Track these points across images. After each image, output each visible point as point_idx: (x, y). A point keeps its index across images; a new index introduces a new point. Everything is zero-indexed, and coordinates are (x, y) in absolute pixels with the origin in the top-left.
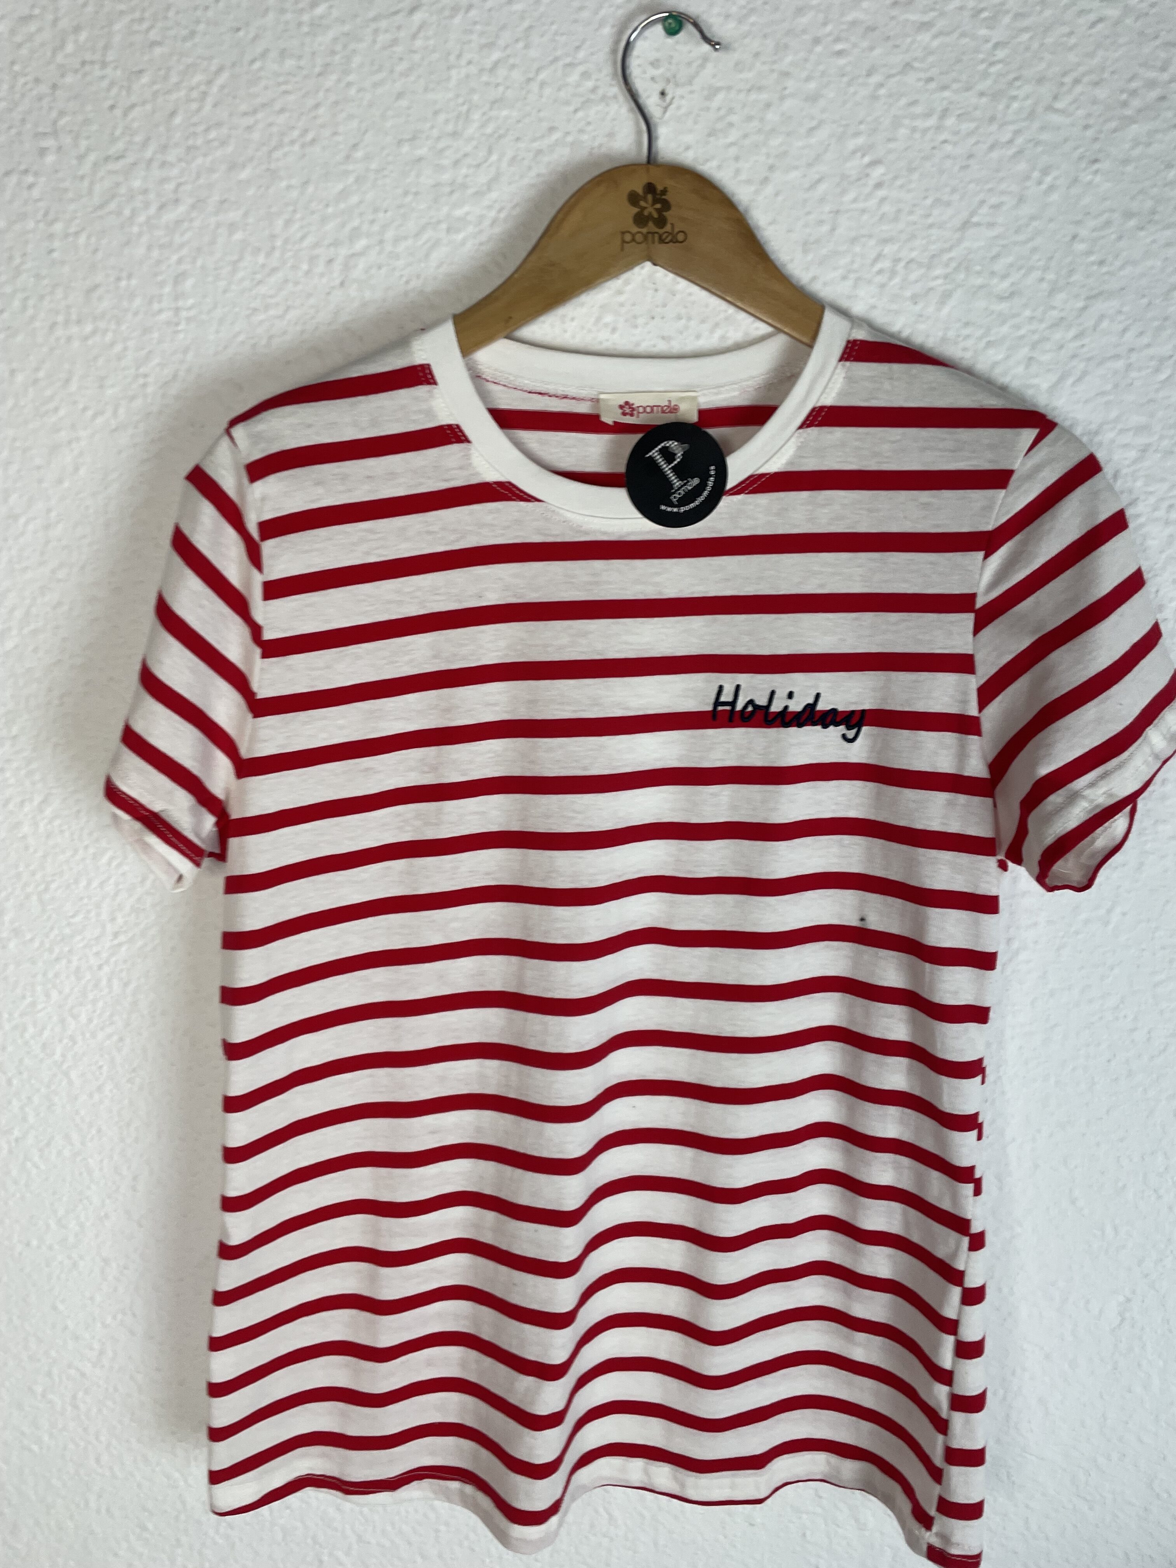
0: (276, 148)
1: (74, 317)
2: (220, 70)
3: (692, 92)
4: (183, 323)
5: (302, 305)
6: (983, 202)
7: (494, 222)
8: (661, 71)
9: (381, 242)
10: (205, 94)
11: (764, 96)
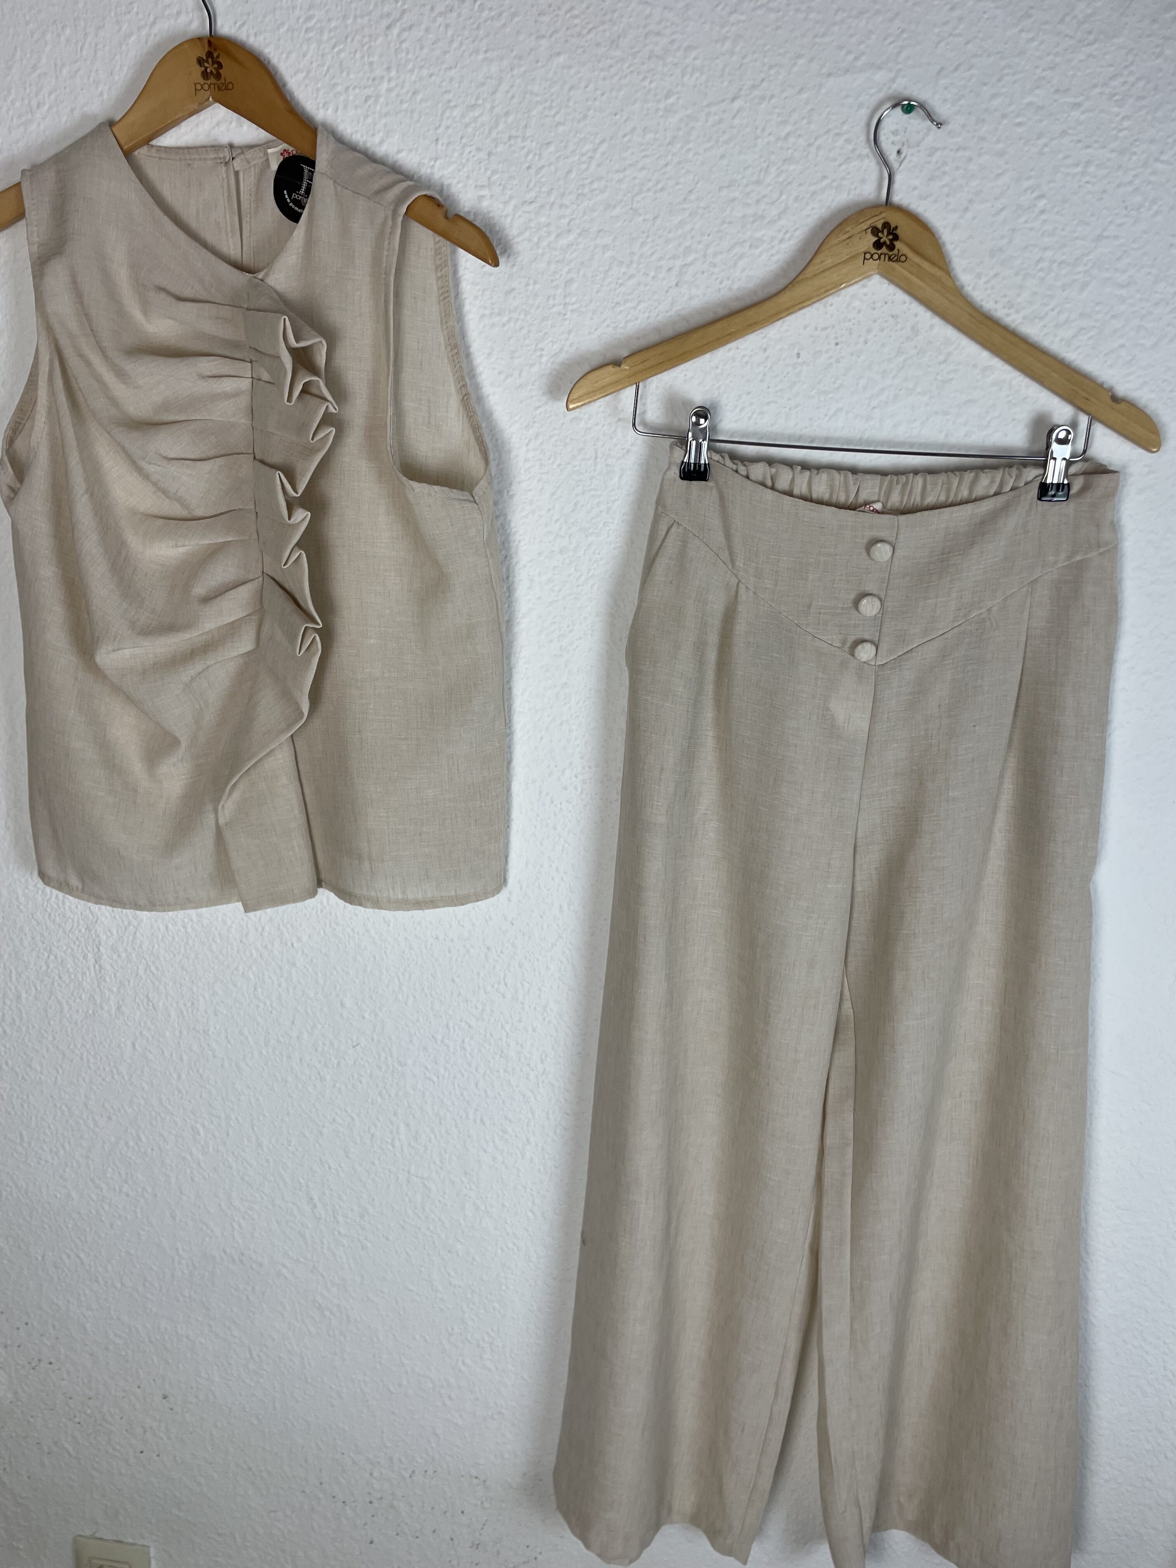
0: (637, 194)
1: (496, 311)
2: (603, 141)
3: (919, 151)
4: (569, 313)
5: (649, 299)
6: (1111, 223)
7: (781, 241)
8: (899, 137)
9: (705, 256)
10: (591, 158)
11: (968, 153)
